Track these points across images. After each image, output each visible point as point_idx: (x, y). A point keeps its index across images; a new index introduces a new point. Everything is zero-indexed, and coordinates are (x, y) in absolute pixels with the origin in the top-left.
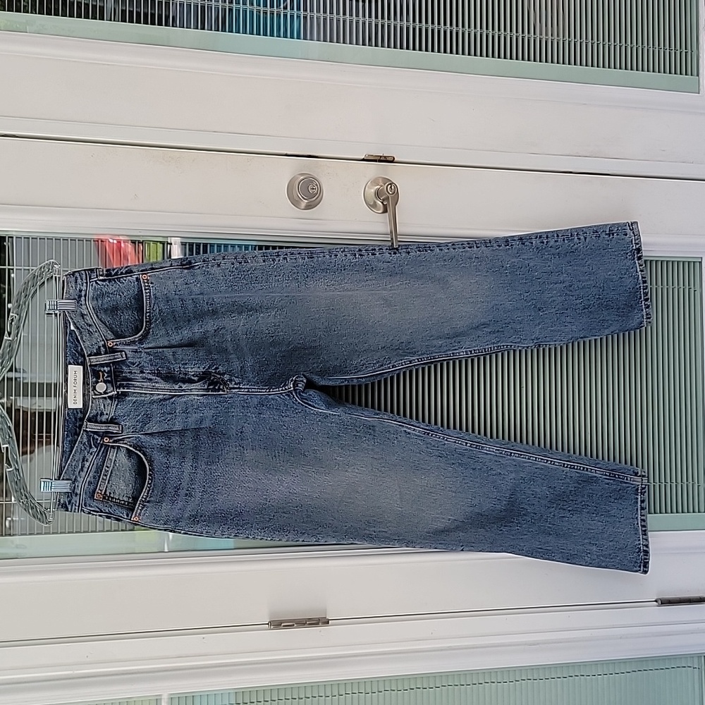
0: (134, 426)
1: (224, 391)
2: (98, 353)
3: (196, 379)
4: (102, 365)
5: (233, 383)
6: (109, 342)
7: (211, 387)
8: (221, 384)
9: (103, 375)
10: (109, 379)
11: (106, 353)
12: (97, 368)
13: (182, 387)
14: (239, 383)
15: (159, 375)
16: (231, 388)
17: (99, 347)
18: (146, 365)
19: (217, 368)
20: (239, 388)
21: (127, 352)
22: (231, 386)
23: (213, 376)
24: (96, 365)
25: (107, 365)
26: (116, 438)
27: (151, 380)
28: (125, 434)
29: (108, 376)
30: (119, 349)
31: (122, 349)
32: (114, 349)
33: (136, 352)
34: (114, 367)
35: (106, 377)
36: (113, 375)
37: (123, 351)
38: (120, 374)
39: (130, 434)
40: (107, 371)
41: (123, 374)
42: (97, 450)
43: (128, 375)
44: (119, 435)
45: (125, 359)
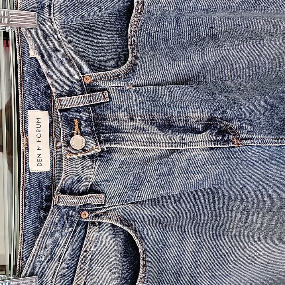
0: (121, 194)
1: (234, 143)
2: (71, 93)
3: (200, 127)
4: (78, 110)
5: (245, 132)
6: (86, 76)
7: (220, 138)
8: (230, 134)
9: (80, 125)
10: (89, 129)
11: (83, 93)
12: (71, 115)
13: (183, 139)
14: (251, 132)
15: (153, 122)
16: (242, 139)
17: (73, 83)
18: (135, 108)
19: (223, 113)
20: (251, 139)
21: (111, 91)
22: (243, 136)
23: (219, 122)
24: (68, 110)
25: (85, 109)
26: (97, 212)
27: (143, 129)
28: (109, 206)
29: (86, 126)
30: (100, 86)
31: (104, 86)
32: (93, 86)
33: (122, 91)
34: (94, 113)
35: (84, 128)
36: (93, 124)
37: (105, 89)
38: (103, 123)
39: (116, 205)
40: (85, 119)
41: (108, 123)
42: (72, 230)
43: (114, 124)
44: (101, 207)
45: (109, 100)
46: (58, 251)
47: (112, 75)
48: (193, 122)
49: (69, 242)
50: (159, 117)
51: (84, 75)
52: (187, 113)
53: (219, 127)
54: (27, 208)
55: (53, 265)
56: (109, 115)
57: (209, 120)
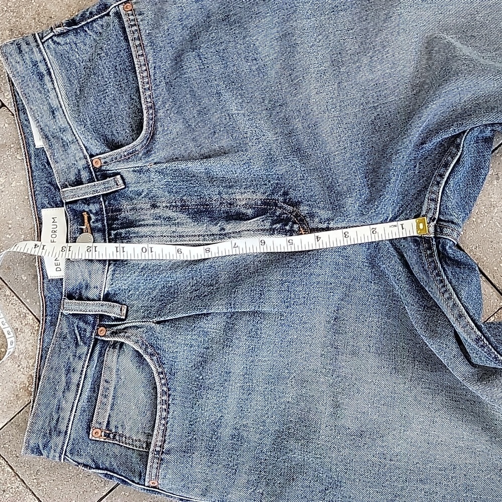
2: (78, 182)
3: (250, 212)
4: (86, 201)
6: (95, 159)
7: (278, 226)
9: (89, 219)
10: (99, 225)
11: (91, 180)
12: (79, 207)
13: (223, 229)
14: (327, 220)
15: (184, 208)
16: (313, 230)
17: (79, 171)
18: (160, 193)
19: (286, 194)
21: (125, 175)
22: (312, 225)
23: (280, 207)
24: (75, 202)
25: (94, 199)
26: (115, 329)
27: (169, 219)
28: (130, 321)
29: (97, 221)
30: (111, 170)
31: (116, 170)
32: (104, 171)
33: (140, 172)
34: (107, 203)
35: (93, 222)
36: (105, 218)
37: (118, 174)
38: (117, 215)
39: (138, 322)
40: (94, 212)
41: (123, 215)
42: (89, 350)
43: (131, 216)
44: (120, 323)
45: (124, 187)
46: (75, 378)
47: (126, 153)
48: (240, 206)
49: (87, 367)
50: (192, 202)
51: (93, 159)
52: (232, 194)
53: (278, 213)
54: (49, 318)
55: (70, 395)
56: (125, 205)
57: (264, 203)
